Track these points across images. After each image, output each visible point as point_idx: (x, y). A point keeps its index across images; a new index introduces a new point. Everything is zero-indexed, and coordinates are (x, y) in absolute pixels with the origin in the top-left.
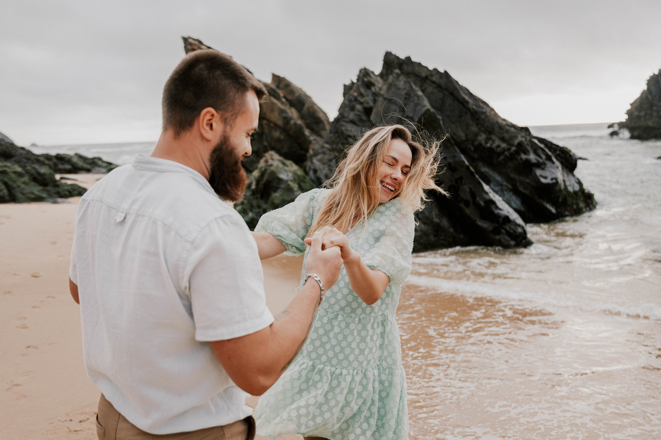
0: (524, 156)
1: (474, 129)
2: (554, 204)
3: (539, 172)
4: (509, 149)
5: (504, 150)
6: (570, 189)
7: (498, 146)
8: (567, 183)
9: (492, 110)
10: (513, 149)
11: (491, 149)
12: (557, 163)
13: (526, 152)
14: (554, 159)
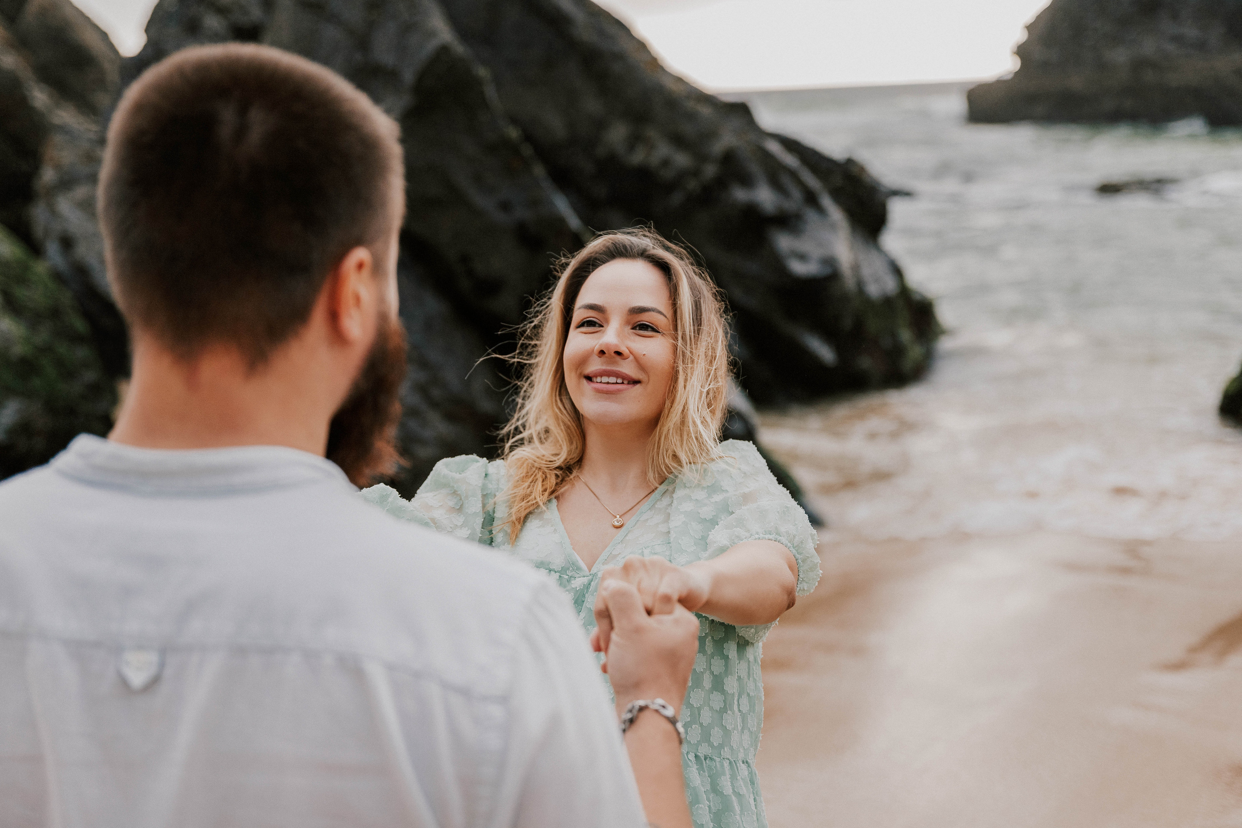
0: (740, 195)
1: (592, 105)
2: (830, 335)
3: (784, 242)
4: (695, 173)
5: (683, 175)
6: (873, 290)
7: (666, 163)
8: (866, 272)
9: (642, 46)
10: (710, 171)
11: (644, 174)
12: (836, 214)
13: (747, 181)
14: (827, 202)
